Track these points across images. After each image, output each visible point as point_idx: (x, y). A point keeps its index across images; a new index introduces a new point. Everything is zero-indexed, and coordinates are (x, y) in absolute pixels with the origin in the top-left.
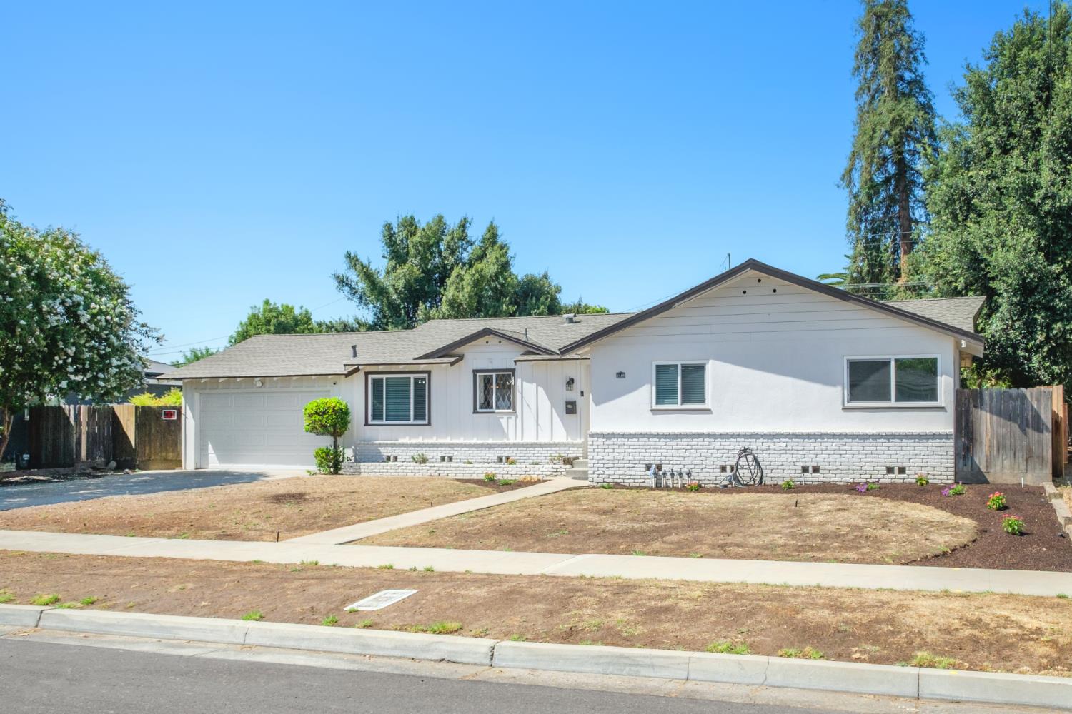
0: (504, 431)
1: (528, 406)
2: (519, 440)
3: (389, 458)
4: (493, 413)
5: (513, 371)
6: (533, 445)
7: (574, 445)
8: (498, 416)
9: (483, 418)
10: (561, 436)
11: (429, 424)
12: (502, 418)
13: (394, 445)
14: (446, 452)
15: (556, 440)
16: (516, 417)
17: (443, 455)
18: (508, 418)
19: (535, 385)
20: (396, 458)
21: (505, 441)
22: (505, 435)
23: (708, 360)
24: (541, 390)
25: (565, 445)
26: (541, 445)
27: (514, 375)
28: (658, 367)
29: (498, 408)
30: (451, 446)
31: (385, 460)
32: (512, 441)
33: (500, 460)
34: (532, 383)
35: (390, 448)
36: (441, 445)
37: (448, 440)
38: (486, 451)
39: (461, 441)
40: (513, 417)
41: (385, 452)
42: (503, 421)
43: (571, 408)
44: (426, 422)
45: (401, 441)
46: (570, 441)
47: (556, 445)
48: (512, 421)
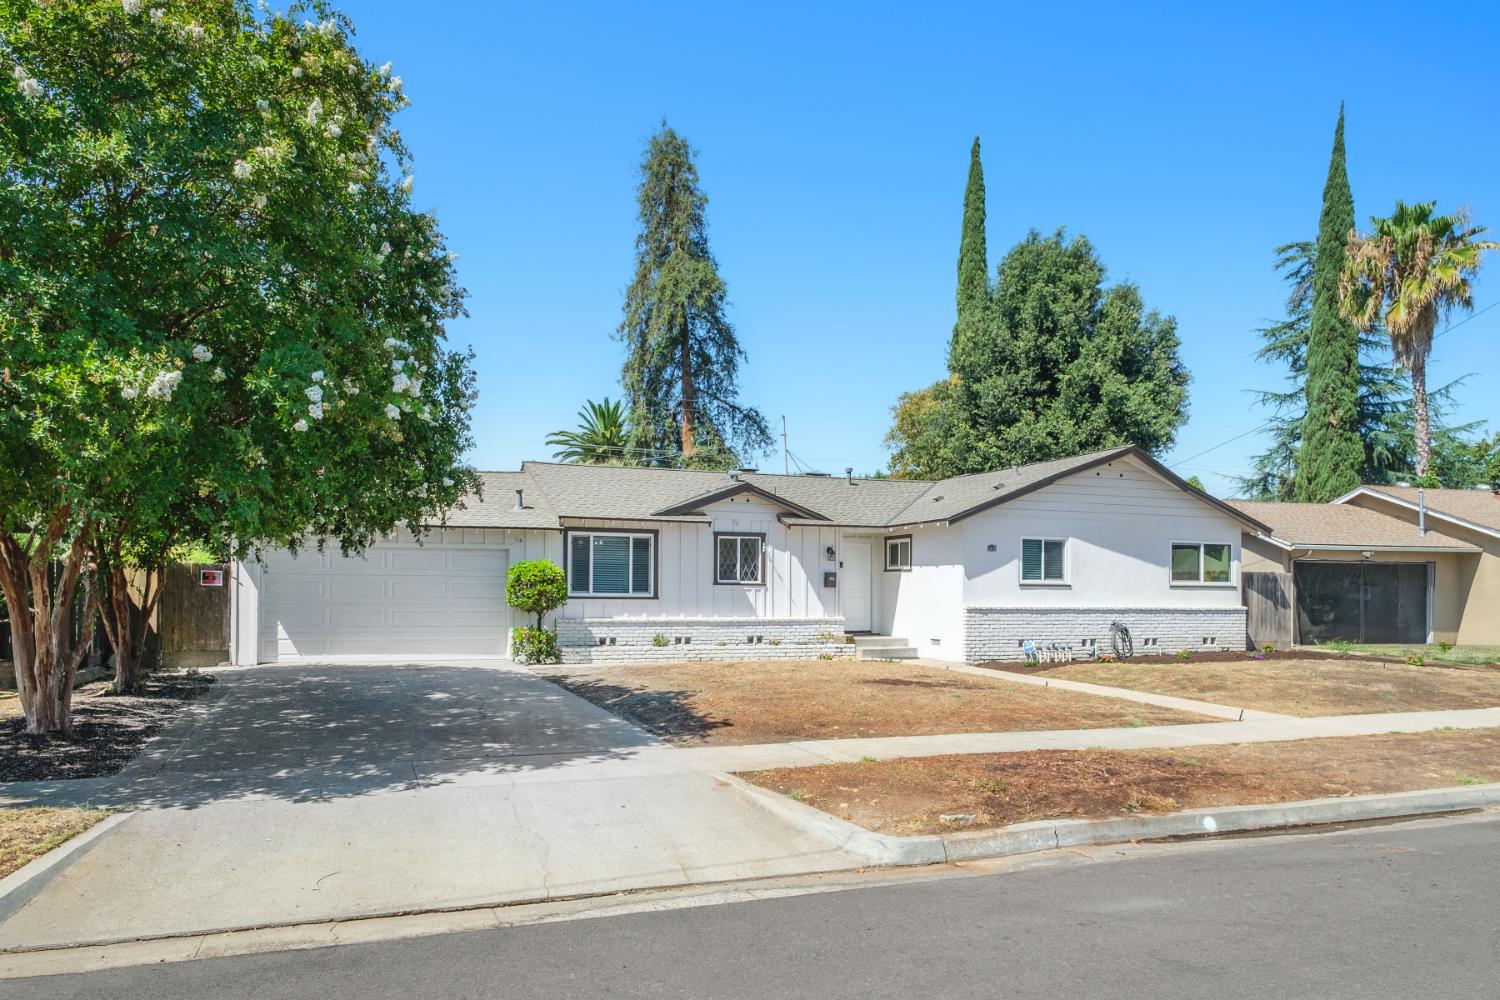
0: (751, 606)
1: (780, 577)
2: (769, 617)
3: (602, 642)
4: (739, 584)
5: (763, 536)
6: (790, 623)
7: (836, 622)
8: (745, 588)
9: (724, 591)
10: (817, 612)
11: (656, 597)
12: (749, 590)
13: (613, 624)
14: (683, 632)
15: (811, 617)
16: (766, 590)
17: (678, 635)
18: (756, 591)
19: (788, 553)
20: (613, 641)
21: (752, 618)
22: (752, 610)
23: (1068, 537)
24: (794, 559)
25: (826, 622)
26: (799, 623)
27: (763, 540)
28: (1024, 541)
29: (743, 579)
30: (689, 624)
31: (599, 643)
32: (761, 617)
33: (751, 640)
34: (785, 551)
35: (606, 628)
36: (678, 624)
37: (682, 617)
38: (735, 630)
39: (700, 618)
40: (763, 589)
41: (598, 633)
42: (751, 595)
43: (829, 580)
44: (652, 595)
45: (617, 619)
46: (827, 618)
47: (816, 622)
48: (761, 595)
